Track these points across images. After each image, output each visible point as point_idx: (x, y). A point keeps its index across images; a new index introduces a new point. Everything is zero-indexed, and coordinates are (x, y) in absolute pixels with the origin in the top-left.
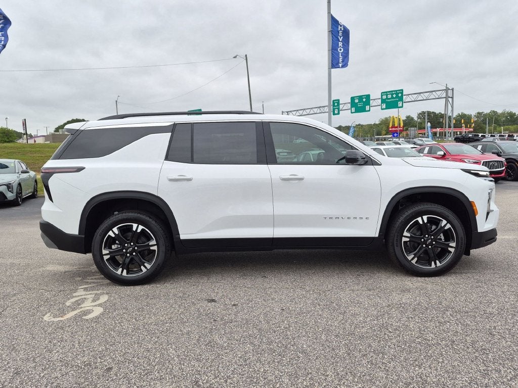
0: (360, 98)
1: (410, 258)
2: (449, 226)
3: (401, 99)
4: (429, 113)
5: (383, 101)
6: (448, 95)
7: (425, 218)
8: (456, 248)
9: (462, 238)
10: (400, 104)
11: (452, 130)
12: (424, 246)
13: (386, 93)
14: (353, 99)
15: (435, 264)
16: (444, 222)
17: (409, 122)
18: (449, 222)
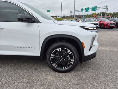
0: (87, 8)
1: (54, 65)
2: (71, 53)
3: (96, 9)
4: (102, 12)
5: (92, 9)
6: (107, 7)
7: (60, 49)
8: (74, 62)
9: (76, 58)
10: (96, 10)
11: (107, 16)
12: (60, 60)
13: (93, 7)
14: (85, 8)
15: (65, 68)
16: (69, 51)
17: (98, 14)
18: (71, 51)
